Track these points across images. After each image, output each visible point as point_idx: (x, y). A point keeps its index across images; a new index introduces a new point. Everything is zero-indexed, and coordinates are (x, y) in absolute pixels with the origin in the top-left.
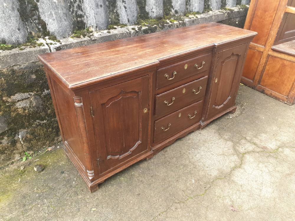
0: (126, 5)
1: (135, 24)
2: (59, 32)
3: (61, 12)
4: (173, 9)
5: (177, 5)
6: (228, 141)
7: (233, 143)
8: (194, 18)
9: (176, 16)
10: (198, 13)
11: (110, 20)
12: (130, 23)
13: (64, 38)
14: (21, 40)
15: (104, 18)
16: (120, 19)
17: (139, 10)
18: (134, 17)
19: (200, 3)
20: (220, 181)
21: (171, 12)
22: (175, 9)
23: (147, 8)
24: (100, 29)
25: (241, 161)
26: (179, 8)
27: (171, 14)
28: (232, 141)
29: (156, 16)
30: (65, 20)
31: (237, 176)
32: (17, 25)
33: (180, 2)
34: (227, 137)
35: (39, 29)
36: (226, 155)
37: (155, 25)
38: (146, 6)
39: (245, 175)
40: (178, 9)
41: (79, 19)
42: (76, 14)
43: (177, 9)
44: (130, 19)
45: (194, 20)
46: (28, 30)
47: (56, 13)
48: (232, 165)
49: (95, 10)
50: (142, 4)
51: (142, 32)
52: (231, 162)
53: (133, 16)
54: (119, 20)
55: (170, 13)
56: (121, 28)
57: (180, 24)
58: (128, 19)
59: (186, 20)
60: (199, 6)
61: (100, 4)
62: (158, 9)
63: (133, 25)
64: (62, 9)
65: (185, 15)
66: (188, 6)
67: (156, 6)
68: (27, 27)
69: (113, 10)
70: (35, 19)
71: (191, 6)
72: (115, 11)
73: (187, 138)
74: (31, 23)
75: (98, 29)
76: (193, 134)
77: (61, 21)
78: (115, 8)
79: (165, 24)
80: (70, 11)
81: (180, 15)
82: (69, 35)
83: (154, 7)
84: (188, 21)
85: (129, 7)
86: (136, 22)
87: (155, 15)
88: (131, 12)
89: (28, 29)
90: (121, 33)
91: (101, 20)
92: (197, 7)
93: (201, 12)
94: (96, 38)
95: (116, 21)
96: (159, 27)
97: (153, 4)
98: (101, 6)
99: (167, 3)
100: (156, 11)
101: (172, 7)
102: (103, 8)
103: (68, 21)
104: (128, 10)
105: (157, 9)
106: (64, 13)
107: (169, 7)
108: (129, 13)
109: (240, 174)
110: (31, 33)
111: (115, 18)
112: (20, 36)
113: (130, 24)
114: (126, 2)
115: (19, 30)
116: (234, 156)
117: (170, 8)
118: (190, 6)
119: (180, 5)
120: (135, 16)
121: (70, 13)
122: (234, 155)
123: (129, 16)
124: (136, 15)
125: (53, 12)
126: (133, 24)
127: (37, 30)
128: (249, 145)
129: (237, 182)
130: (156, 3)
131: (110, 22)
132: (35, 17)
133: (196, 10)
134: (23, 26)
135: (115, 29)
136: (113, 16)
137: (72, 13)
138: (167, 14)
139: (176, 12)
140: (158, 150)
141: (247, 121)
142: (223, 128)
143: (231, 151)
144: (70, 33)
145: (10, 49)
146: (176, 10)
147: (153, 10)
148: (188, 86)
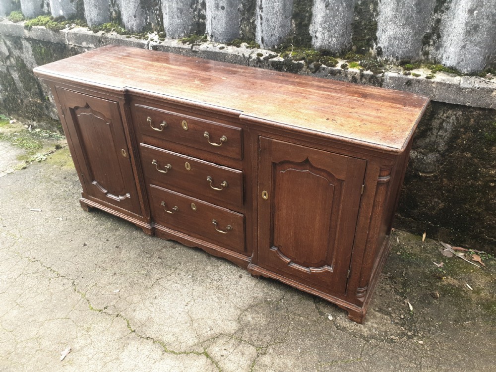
0: (262, 14)
1: (274, 50)
2: (169, 29)
3: (175, 6)
4: (377, 45)
5: (383, 37)
6: (239, 322)
7: (235, 333)
8: (417, 76)
9: (378, 59)
10: (452, 71)
11: (241, 32)
12: (265, 45)
13: (173, 38)
14: (135, 29)
15: (224, 26)
16: (256, 34)
17: (295, 29)
18: (273, 37)
19: (464, 47)
20: (123, 326)
21: (372, 49)
22: (379, 45)
23: (311, 27)
24: (217, 41)
25: (185, 353)
26: (386, 44)
27: (371, 53)
28: (241, 330)
29: (321, 46)
30: (178, 16)
31: (139, 349)
32: (134, 12)
33: (391, 33)
34: (250, 319)
35: (158, 21)
36: (191, 325)
37: (302, 62)
38: (311, 25)
39: (144, 362)
40: (384, 47)
41: (201, 20)
42: (199, 13)
43: (382, 47)
44: (265, 38)
45: (413, 79)
46: (148, 20)
47: (169, 6)
48: (167, 339)
49: (214, 12)
50: (302, 19)
51: (269, 65)
52: (176, 335)
53: (272, 35)
54: (255, 36)
55: (369, 50)
56: (246, 48)
57: (362, 76)
58: (262, 37)
59: (391, 73)
60: (461, 55)
61: (221, 4)
62: (326, 35)
63: (269, 50)
64: (177, 3)
65: (402, 64)
66: (431, 49)
67: (324, 28)
68: (147, 17)
69: (248, 19)
70: (157, 10)
71: (441, 50)
72: (251, 21)
73: (219, 263)
74: (152, 12)
75: (213, 40)
76: (233, 268)
77: (172, 18)
78: (252, 16)
79: (323, 66)
80: (192, 8)
81: (387, 61)
82: (179, 36)
83: (320, 29)
84: (391, 78)
85: (267, 18)
86: (276, 47)
87: (318, 44)
88: (269, 26)
89: (148, 18)
90: (234, 55)
91: (219, 27)
92: (452, 56)
93: (465, 71)
94: (197, 50)
95: (251, 36)
96: (308, 67)
97: (319, 23)
98: (223, 8)
99: (365, 28)
100: (321, 37)
101: (376, 39)
102: (224, 12)
103: (182, 20)
104: (264, 24)
105: (324, 34)
106: (178, 9)
107: (367, 37)
108: (265, 28)
109: (147, 353)
110: (150, 24)
111: (250, 31)
112: (135, 24)
113: (265, 47)
114: (264, 9)
115: (135, 17)
116: (195, 339)
117: (369, 40)
118: (437, 48)
119: (390, 38)
120: (275, 35)
121: (192, 10)
122: (198, 337)
123: (264, 33)
124: (277, 35)
125: (167, 5)
126: (270, 48)
127: (156, 22)
128: (241, 363)
129: (125, 351)
130: (325, 22)
131: (242, 36)
132: (157, 7)
133: (449, 63)
134: (142, 15)
135: (238, 46)
136: (247, 28)
137: (195, 11)
138: (359, 51)
139: (380, 52)
140: (164, 234)
141: (337, 352)
142: (277, 309)
143: (207, 332)
144: (183, 35)
145: (122, 34)
146: (380, 47)
147: (318, 35)
148: (193, 161)
